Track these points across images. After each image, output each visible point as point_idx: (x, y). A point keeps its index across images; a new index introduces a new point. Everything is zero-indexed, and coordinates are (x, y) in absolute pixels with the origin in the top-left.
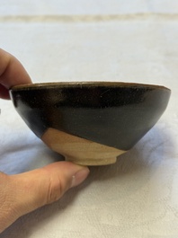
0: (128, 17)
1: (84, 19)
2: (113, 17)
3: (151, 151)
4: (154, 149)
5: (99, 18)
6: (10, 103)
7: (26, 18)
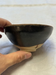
0: (40, 5)
1: (26, 6)
2: (35, 5)
3: (47, 47)
4: (48, 47)
5: (31, 6)
6: (4, 33)
7: (8, 6)
